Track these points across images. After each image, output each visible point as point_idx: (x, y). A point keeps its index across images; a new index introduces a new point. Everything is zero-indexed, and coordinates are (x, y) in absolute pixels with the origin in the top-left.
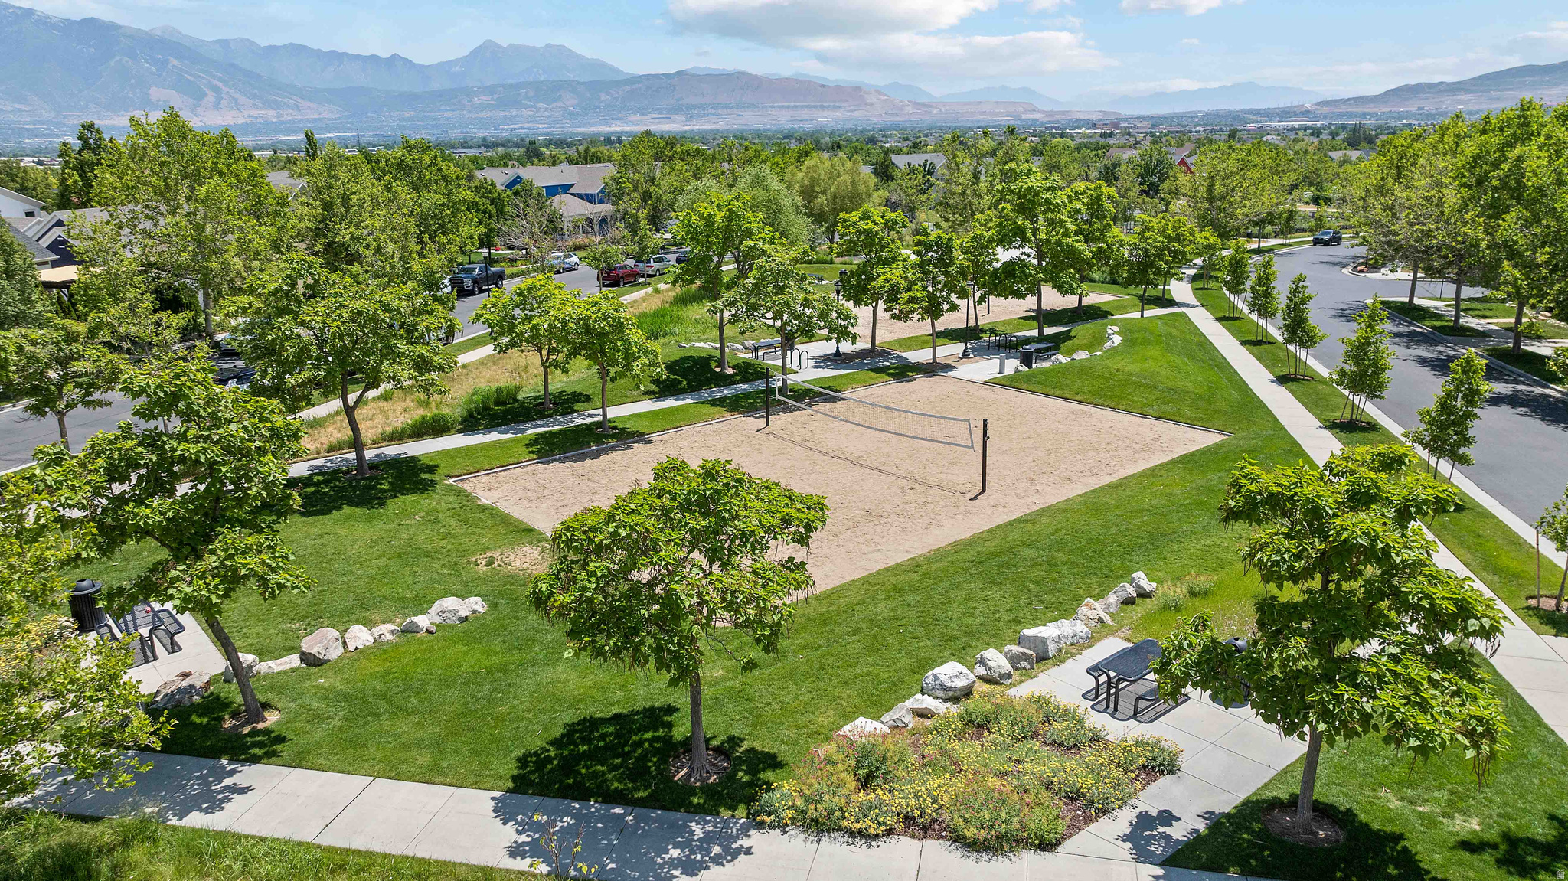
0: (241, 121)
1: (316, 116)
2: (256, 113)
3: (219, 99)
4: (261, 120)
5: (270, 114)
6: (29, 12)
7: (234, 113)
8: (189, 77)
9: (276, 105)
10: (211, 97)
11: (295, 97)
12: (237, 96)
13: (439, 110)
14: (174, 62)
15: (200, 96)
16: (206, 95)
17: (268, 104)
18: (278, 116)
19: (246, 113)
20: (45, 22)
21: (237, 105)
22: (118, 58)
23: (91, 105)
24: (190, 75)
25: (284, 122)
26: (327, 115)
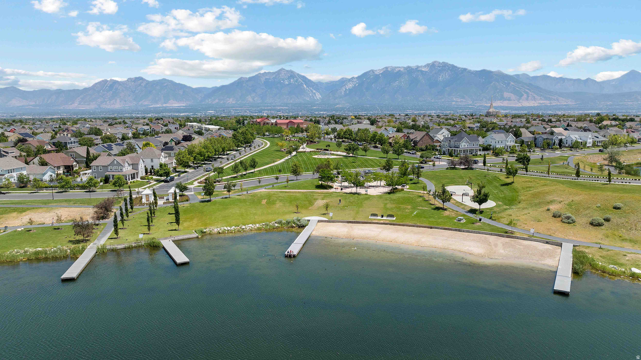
0: (536, 105)
1: (566, 103)
2: (542, 102)
3: (528, 96)
4: (544, 105)
5: (547, 102)
6: (465, 69)
7: (533, 102)
8: (517, 89)
9: (550, 99)
10: (525, 96)
11: (556, 96)
12: (535, 95)
13: (625, 102)
14: (512, 83)
15: (521, 96)
16: (523, 95)
17: (546, 99)
18: (551, 103)
19: (538, 102)
20: (470, 72)
21: (534, 99)
22: (493, 83)
23: (484, 99)
24: (518, 88)
25: (554, 106)
26: (570, 103)
